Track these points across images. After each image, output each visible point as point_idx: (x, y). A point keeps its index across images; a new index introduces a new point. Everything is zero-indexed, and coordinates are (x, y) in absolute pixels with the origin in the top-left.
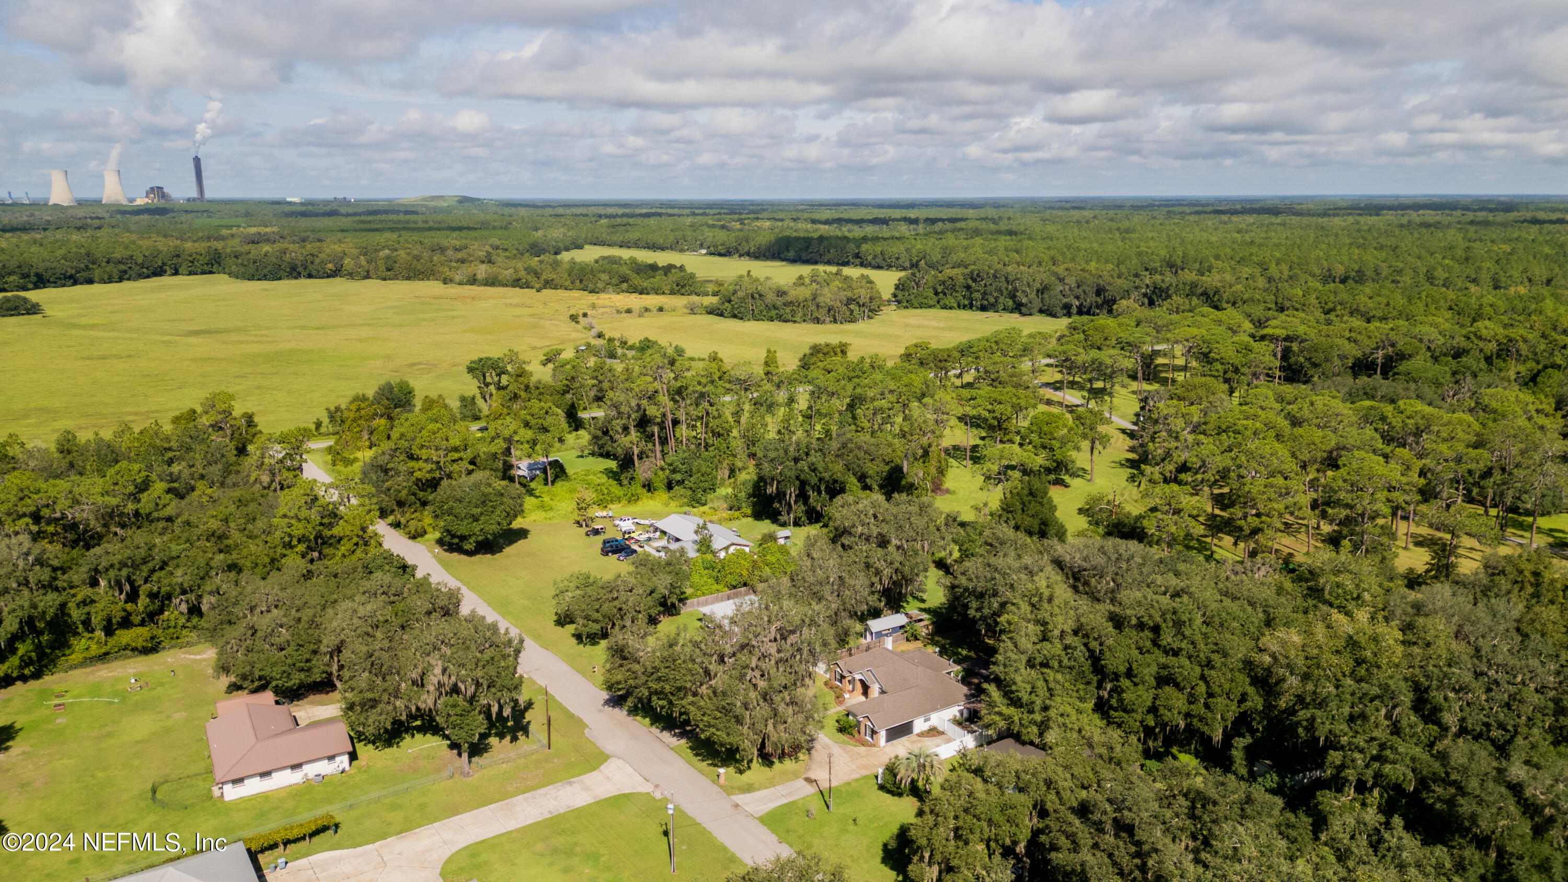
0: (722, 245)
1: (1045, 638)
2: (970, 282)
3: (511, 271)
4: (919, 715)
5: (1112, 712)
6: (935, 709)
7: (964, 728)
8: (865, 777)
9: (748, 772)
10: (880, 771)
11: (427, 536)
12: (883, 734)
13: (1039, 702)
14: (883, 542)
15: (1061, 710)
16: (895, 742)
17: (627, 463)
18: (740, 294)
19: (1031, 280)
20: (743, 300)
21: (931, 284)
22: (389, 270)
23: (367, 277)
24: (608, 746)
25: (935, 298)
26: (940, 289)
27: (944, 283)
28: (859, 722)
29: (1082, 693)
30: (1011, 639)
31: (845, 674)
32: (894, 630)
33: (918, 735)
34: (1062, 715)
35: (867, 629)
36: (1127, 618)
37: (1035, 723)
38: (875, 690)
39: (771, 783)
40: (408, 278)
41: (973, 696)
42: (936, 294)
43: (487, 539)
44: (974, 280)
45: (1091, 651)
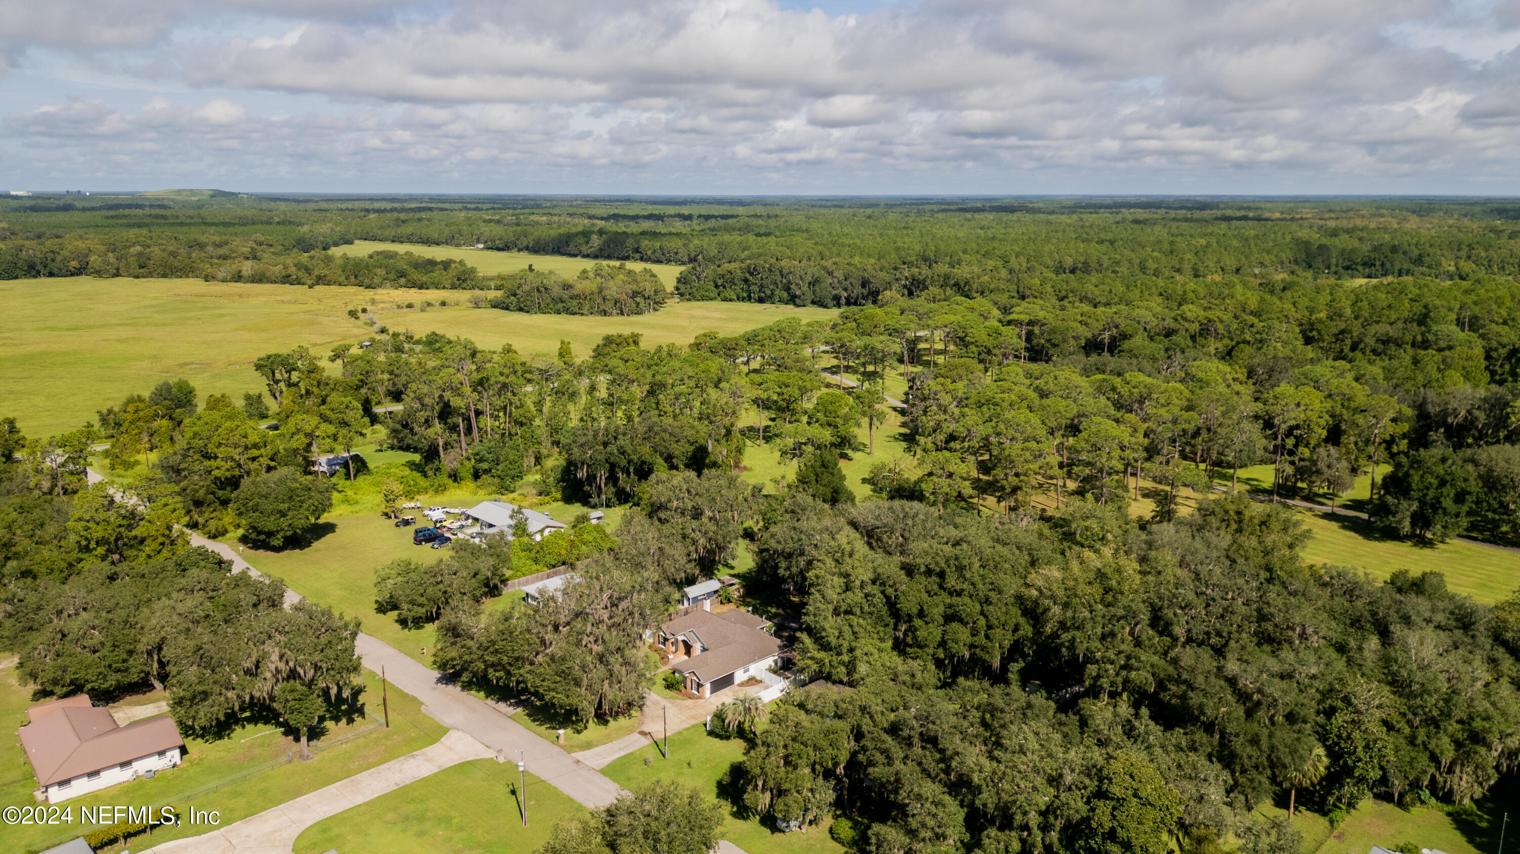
0: (500, 239)
1: (848, 588)
2: (748, 275)
3: (280, 267)
4: (738, 667)
5: (908, 649)
6: (753, 660)
7: (780, 675)
8: (694, 726)
9: (585, 732)
10: (709, 718)
11: (228, 535)
12: (708, 687)
13: (846, 644)
14: (697, 514)
15: (865, 650)
16: (719, 693)
17: (431, 454)
18: (526, 288)
19: (803, 273)
20: (529, 293)
21: (711, 278)
22: (141, 267)
23: (117, 275)
24: (447, 720)
25: (716, 291)
26: (720, 282)
27: (723, 276)
28: (685, 678)
29: (882, 634)
30: (819, 591)
31: (668, 636)
32: (709, 595)
33: (739, 685)
34: (866, 654)
35: (684, 595)
36: (916, 566)
37: (843, 664)
38: (697, 649)
39: (608, 739)
40: (164, 276)
41: (785, 646)
42: (717, 286)
43: (295, 533)
44: (751, 274)
45: (888, 598)
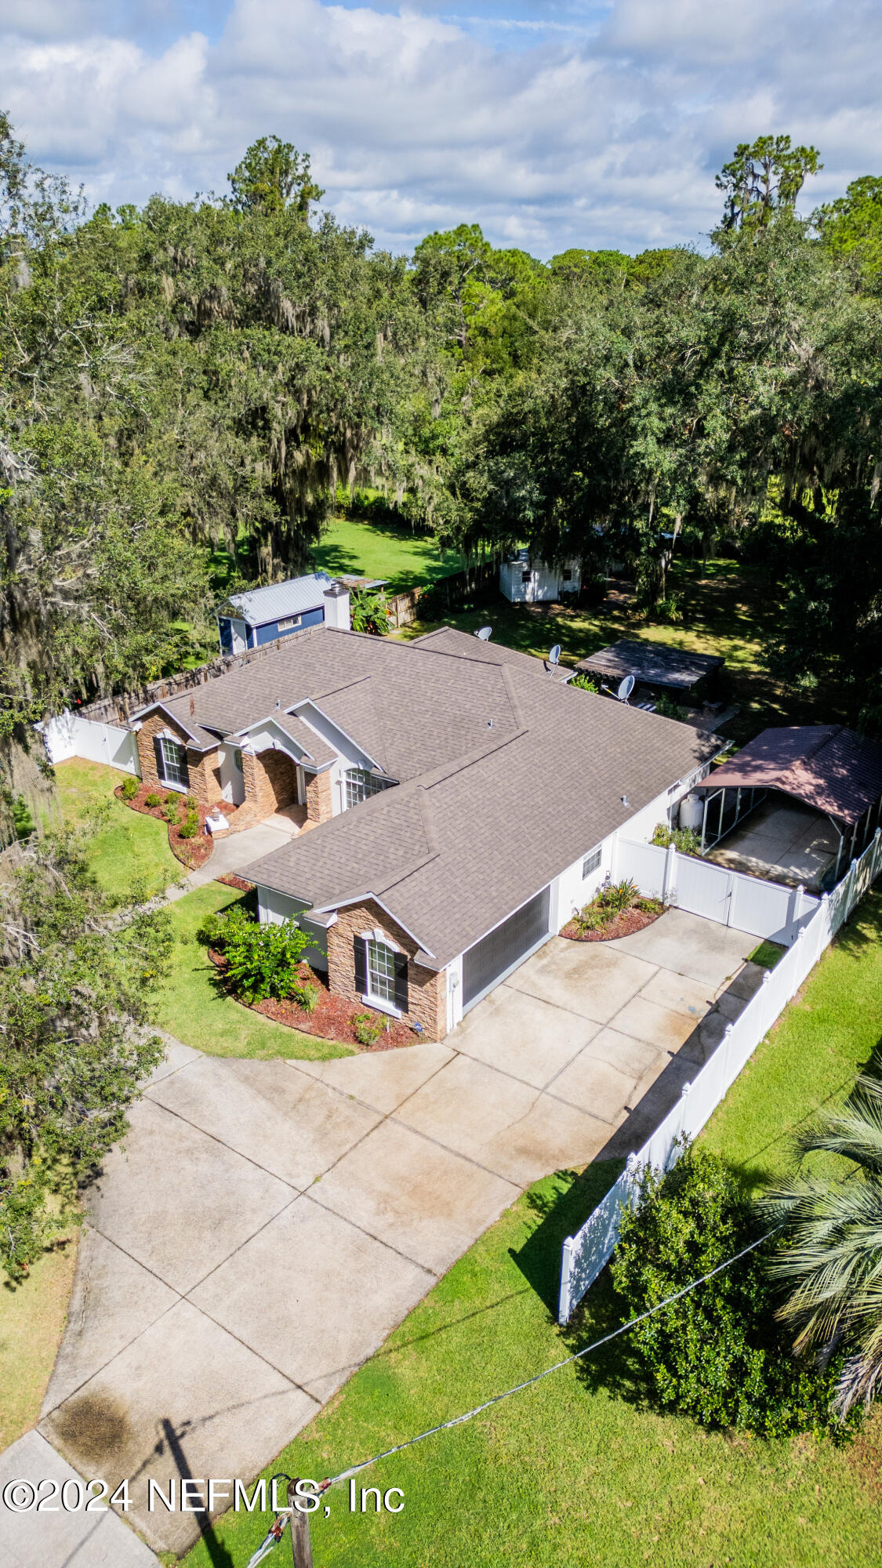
6: (603, 818)
28: (321, 934)
31: (199, 741)
33: (565, 934)
38: (334, 784)
